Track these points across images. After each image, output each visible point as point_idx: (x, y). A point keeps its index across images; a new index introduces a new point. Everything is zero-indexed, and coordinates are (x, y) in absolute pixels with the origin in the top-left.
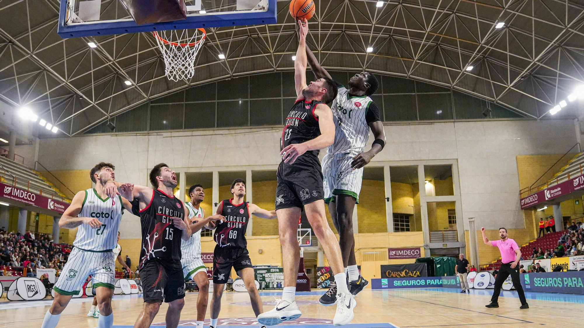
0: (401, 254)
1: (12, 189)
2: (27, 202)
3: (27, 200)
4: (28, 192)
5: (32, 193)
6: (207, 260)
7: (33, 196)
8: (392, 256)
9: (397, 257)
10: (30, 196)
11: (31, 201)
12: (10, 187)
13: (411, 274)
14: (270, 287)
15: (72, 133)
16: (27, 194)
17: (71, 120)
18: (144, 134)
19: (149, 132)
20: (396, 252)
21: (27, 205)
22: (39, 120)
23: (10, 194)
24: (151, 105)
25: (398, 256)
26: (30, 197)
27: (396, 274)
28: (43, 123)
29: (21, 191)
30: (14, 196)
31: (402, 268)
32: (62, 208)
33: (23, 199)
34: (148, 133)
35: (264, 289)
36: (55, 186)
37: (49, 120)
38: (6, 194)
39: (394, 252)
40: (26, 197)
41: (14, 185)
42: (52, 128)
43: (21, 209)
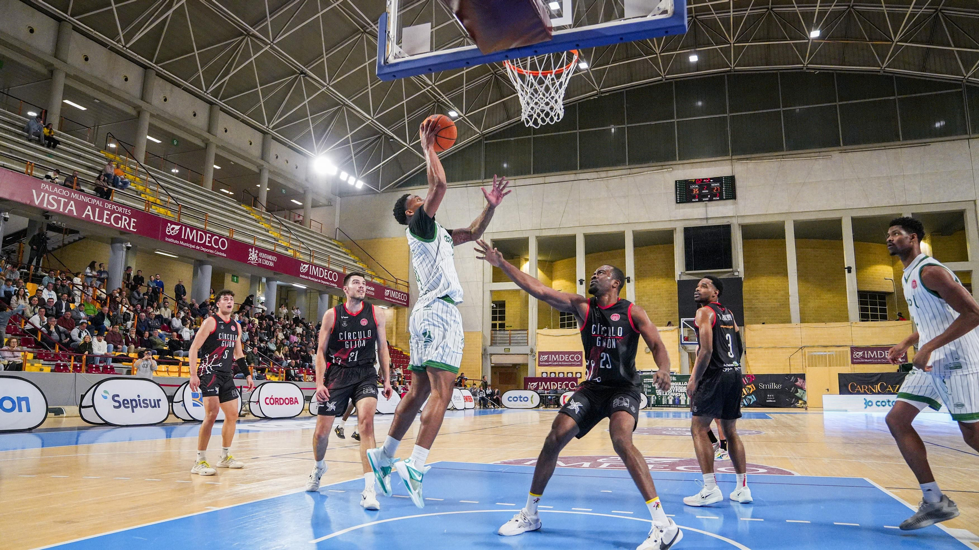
0: (872, 356)
1: (309, 267)
2: (328, 283)
3: (328, 280)
4: (329, 270)
5: (333, 272)
6: (570, 361)
7: (335, 275)
8: (857, 359)
9: (866, 361)
10: (331, 274)
11: (332, 282)
12: (307, 264)
13: (891, 390)
14: (663, 403)
15: (381, 188)
16: (327, 273)
17: (380, 170)
18: (477, 185)
19: (485, 181)
20: (864, 353)
21: (328, 287)
22: (339, 173)
23: (307, 274)
24: (486, 142)
25: (868, 359)
26: (331, 278)
27: (865, 388)
28: (344, 176)
29: (320, 269)
30: (312, 276)
31: (875, 379)
32: (371, 291)
33: (323, 279)
34: (483, 183)
35: (654, 406)
36: (362, 261)
37: (351, 172)
38: (303, 274)
39: (861, 353)
40: (327, 276)
41: (311, 260)
42: (356, 182)
43: (321, 293)
